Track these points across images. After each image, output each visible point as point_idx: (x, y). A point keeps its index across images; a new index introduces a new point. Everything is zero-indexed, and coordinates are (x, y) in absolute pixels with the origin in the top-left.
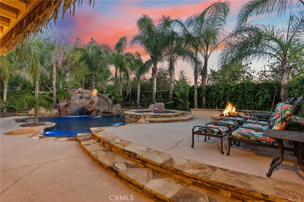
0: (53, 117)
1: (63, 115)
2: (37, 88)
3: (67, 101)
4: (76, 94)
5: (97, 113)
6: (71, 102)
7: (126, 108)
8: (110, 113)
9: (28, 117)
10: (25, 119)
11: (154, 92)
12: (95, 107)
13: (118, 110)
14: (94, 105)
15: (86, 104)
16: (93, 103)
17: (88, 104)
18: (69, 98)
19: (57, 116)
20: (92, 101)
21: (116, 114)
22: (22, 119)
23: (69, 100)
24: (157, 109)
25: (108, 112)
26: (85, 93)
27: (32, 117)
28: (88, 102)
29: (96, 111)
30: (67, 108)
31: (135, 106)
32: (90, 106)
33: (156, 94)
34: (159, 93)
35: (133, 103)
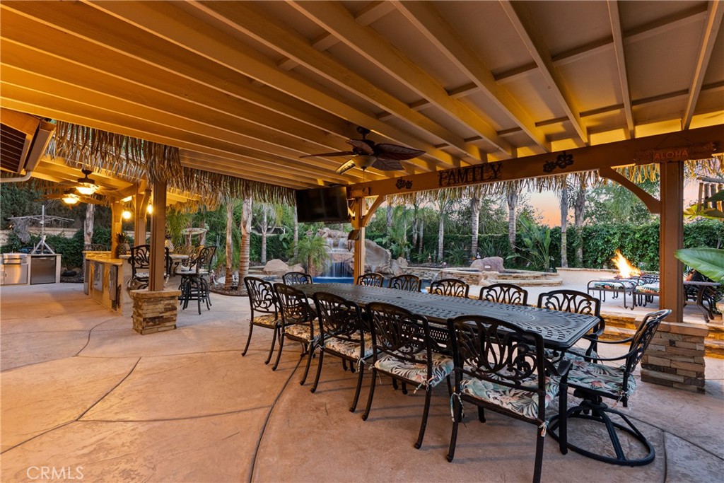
4: (325, 238)
7: (418, 266)
8: (388, 274)
11: (476, 237)
13: (404, 270)
17: (350, 257)
25: (386, 272)
26: (340, 237)
28: (351, 254)
29: (365, 269)
32: (353, 260)
33: (478, 241)
34: (485, 239)
35: (430, 257)
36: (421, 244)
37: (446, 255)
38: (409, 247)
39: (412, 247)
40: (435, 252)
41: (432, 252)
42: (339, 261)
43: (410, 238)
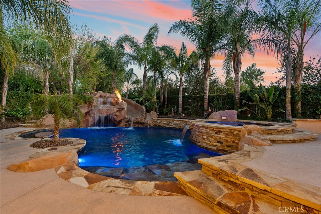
0: (69, 128)
1: (82, 126)
2: (47, 89)
3: (88, 106)
4: (97, 98)
5: (127, 123)
6: (93, 108)
7: (165, 117)
8: (142, 124)
9: (37, 129)
10: (32, 132)
11: (207, 95)
12: (125, 115)
13: (155, 120)
14: (123, 112)
15: (113, 112)
16: (122, 110)
17: (115, 111)
18: (90, 103)
19: (74, 128)
20: (121, 107)
21: (152, 125)
22: (29, 132)
23: (90, 106)
24: (226, 118)
25: (142, 122)
26: (108, 97)
27: (42, 129)
28: (116, 109)
29: (126, 120)
30: (88, 116)
31: (177, 114)
32: (118, 114)
33: (208, 99)
34: (213, 97)
35: (173, 111)
36: (166, 102)
37: (184, 109)
38: (158, 104)
39: (160, 104)
40: (176, 107)
41: (174, 108)
42: (105, 115)
43: (158, 98)
